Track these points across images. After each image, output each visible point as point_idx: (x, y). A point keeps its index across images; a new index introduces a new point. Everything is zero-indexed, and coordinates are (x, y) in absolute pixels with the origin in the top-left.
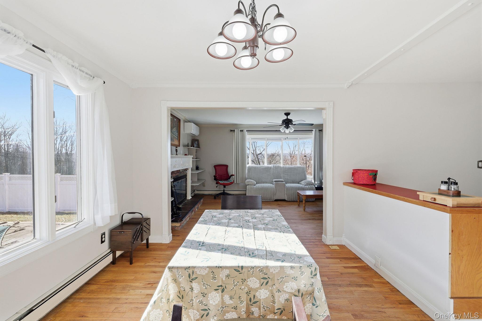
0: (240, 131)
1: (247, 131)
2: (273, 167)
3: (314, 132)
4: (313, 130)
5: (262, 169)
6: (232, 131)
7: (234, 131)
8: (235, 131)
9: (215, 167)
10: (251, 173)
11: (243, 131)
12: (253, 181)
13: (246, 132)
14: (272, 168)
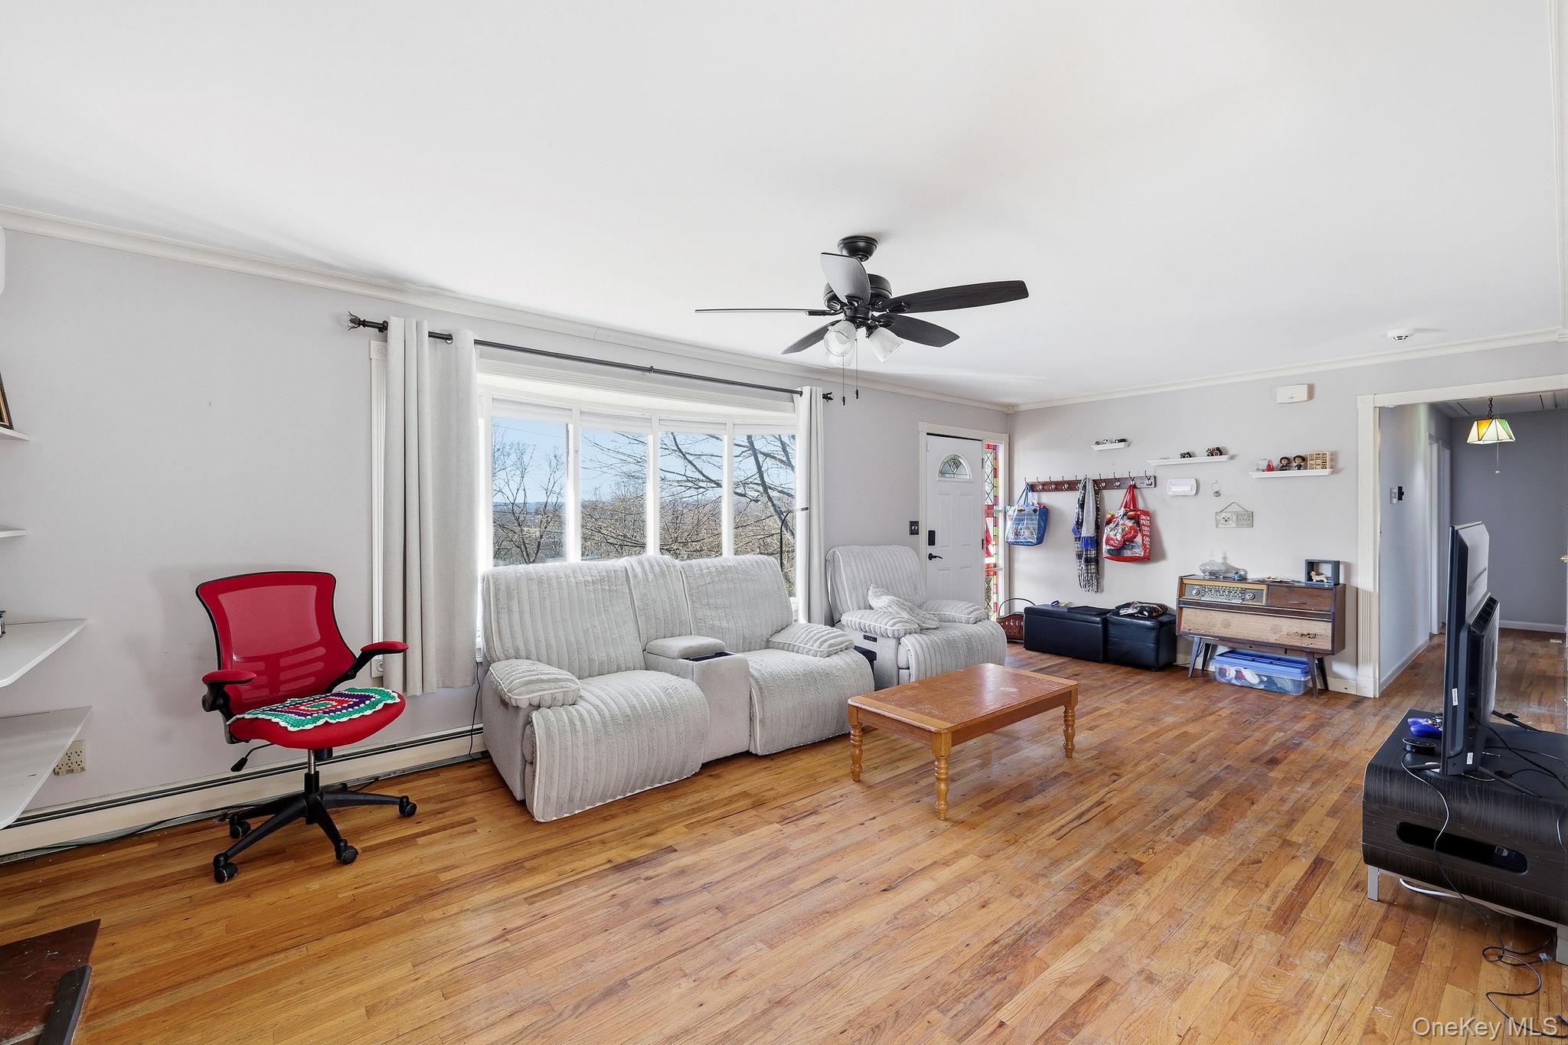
0: (432, 335)
1: (477, 342)
2: (639, 570)
3: (802, 402)
4: (799, 389)
5: (586, 583)
6: (364, 324)
7: (383, 328)
8: (391, 327)
9: (210, 593)
10: (516, 617)
11: (447, 338)
12: (555, 672)
13: (474, 351)
14: (635, 576)
